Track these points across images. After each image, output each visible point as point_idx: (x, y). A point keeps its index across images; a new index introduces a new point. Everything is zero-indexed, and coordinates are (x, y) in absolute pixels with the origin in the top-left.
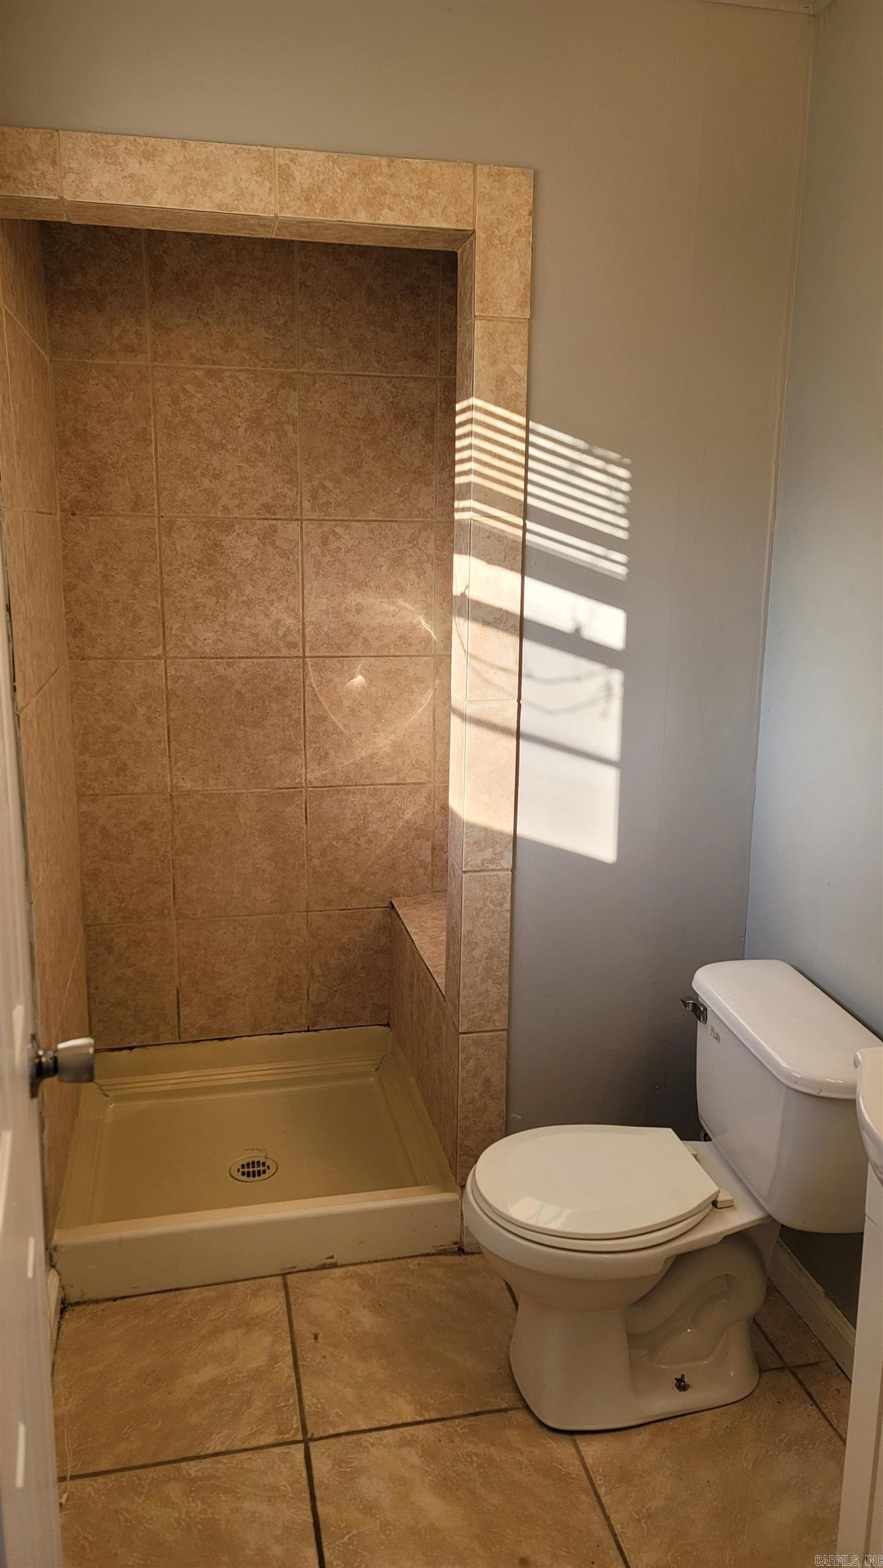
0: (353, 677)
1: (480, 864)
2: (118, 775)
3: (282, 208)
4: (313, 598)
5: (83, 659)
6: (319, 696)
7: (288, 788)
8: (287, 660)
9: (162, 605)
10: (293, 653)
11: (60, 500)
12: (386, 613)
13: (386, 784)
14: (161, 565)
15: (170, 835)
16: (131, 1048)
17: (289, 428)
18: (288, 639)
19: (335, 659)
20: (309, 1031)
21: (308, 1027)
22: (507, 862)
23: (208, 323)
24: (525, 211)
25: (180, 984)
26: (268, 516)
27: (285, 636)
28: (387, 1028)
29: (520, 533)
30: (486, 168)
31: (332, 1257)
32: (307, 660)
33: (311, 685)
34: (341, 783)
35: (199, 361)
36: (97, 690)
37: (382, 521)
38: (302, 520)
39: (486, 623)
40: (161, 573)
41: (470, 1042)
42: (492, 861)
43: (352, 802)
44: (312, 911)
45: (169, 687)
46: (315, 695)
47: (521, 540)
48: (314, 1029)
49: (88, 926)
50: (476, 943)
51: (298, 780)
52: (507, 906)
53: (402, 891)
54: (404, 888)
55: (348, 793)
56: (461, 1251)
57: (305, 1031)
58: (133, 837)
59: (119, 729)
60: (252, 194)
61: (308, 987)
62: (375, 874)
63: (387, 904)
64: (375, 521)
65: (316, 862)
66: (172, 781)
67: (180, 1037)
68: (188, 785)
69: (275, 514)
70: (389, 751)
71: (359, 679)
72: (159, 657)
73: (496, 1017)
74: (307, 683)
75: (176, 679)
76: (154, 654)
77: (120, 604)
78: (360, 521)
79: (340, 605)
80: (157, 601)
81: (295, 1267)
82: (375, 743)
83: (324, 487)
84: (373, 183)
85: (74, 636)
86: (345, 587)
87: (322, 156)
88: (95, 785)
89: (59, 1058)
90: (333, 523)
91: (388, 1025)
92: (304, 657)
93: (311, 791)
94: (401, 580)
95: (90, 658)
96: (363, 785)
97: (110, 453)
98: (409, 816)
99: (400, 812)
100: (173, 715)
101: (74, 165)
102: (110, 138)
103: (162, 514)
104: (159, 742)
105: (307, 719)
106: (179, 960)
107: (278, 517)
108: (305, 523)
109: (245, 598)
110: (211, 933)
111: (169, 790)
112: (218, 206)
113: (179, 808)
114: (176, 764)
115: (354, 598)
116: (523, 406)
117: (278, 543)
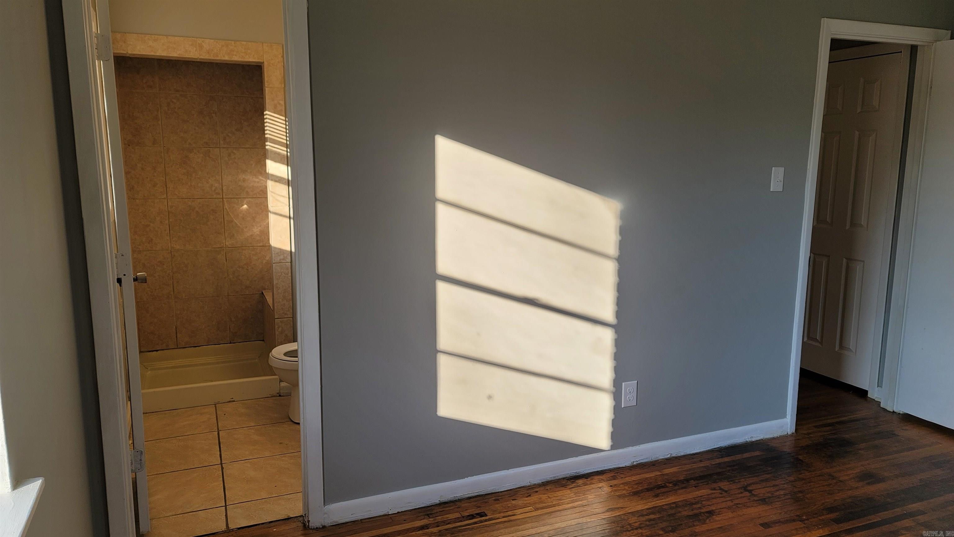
0: (243, 205)
1: (279, 260)
2: (149, 243)
3: (200, 56)
4: (225, 176)
5: (134, 199)
6: (229, 213)
7: (218, 248)
8: (216, 199)
9: (166, 179)
10: (218, 196)
11: (123, 140)
12: (255, 182)
13: (258, 246)
14: (164, 164)
15: (171, 266)
16: (157, 351)
17: (214, 115)
18: (216, 191)
19: (235, 199)
20: (231, 343)
21: (230, 341)
22: (289, 260)
23: (180, 78)
24: (280, 56)
25: (177, 324)
26: (207, 146)
27: (215, 190)
28: (263, 342)
29: (286, 153)
30: (266, 44)
31: (233, 398)
32: (224, 199)
33: (226, 209)
34: (240, 246)
35: (177, 91)
36: (140, 211)
37: (252, 148)
38: (220, 148)
39: (276, 181)
40: (165, 167)
41: (279, 322)
42: (283, 259)
43: (244, 253)
44: (230, 296)
45: (169, 210)
46: (228, 212)
47: (286, 155)
48: (233, 342)
49: (138, 302)
50: (280, 288)
51: (222, 245)
52: (290, 274)
53: (267, 287)
54: (268, 286)
55: (243, 250)
56: (280, 396)
57: (229, 343)
58: (156, 267)
59: (149, 226)
60: (190, 51)
61: (230, 325)
62: (255, 281)
63: (261, 293)
64: (249, 148)
65: (231, 276)
66: (171, 245)
67: (177, 346)
68: (178, 247)
69: (209, 145)
70: (258, 233)
71: (245, 206)
72: (164, 199)
73: (288, 313)
74: (224, 208)
75: (172, 207)
76: (163, 197)
77: (149, 178)
78: (243, 148)
79: (236, 178)
80: (163, 177)
81: (219, 402)
82: (253, 230)
83: (228, 136)
84: (229, 48)
85: (130, 191)
86: (238, 172)
87: (212, 41)
88: (140, 247)
89: (138, 277)
90: (232, 149)
91: (263, 340)
92: (223, 198)
93: (228, 249)
94: (260, 170)
95: (136, 199)
96: (249, 247)
97: (143, 123)
98: (268, 258)
99: (264, 257)
100: (171, 220)
101: (131, 43)
102: (143, 35)
103: (165, 145)
104: (165, 230)
105: (225, 222)
106: (176, 315)
107: (211, 146)
108: (221, 149)
109: (199, 176)
110: (189, 304)
111: (170, 249)
112: (179, 55)
113: (174, 256)
114: (172, 239)
115: (242, 176)
116: (284, 114)
117: (211, 156)
